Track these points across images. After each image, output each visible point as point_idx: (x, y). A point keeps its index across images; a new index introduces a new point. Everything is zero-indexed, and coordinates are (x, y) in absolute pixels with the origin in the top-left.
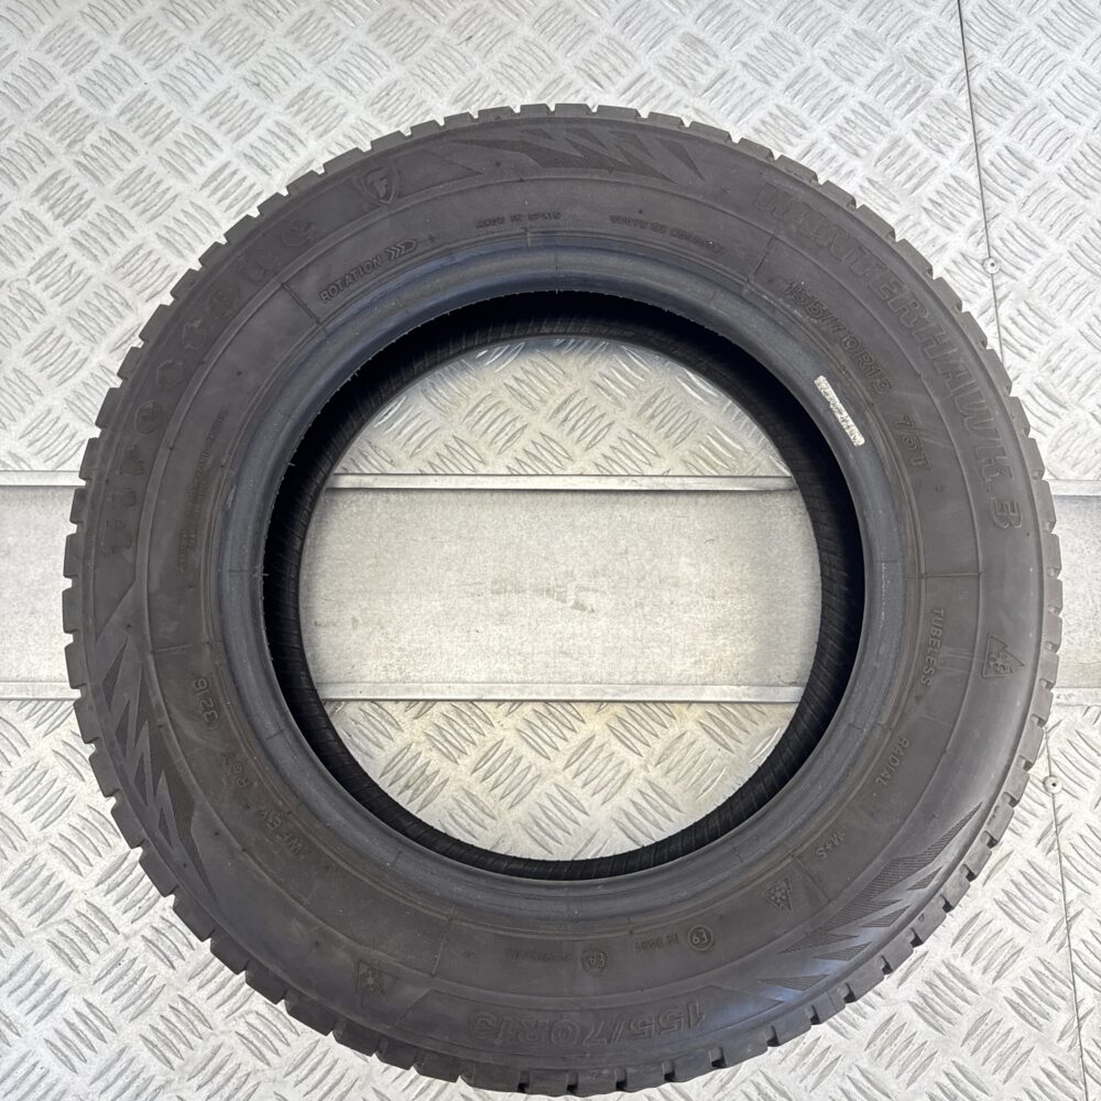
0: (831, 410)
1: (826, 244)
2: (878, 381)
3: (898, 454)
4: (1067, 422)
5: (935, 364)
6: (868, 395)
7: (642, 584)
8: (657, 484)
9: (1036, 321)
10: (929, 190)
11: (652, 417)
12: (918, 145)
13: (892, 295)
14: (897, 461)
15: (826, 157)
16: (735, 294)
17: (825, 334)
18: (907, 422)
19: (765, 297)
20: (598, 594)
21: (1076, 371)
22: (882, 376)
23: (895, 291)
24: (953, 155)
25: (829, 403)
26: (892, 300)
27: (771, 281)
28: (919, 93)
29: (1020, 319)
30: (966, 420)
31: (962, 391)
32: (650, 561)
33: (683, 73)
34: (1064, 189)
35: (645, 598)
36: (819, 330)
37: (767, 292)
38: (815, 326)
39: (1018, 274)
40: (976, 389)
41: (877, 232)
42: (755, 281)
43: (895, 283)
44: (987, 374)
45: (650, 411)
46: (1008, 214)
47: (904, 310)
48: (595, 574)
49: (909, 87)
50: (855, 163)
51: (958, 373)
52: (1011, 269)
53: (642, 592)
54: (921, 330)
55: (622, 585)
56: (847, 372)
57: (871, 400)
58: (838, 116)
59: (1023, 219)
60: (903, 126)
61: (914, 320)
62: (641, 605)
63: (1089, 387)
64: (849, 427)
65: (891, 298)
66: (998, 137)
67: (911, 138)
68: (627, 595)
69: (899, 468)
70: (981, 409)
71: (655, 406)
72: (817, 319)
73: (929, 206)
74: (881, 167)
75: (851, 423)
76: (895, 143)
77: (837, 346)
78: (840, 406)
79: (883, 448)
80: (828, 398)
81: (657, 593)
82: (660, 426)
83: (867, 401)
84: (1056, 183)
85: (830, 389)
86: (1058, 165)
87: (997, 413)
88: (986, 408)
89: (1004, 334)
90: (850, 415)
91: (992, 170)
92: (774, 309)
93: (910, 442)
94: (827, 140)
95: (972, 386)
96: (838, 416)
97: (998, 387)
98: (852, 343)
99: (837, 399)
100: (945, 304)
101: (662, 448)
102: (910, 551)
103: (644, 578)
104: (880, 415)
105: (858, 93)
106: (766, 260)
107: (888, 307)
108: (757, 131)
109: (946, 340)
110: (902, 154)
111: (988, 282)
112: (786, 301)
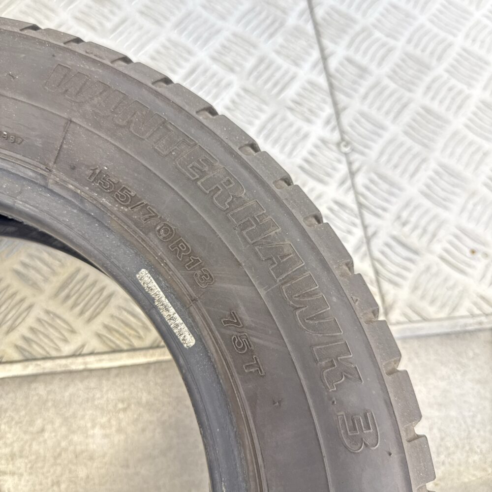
0: (156, 307)
1: (124, 123)
2: (199, 272)
3: (229, 359)
4: (422, 265)
5: (256, 248)
6: (190, 290)
7: (59, 461)
8: (60, 366)
9: (385, 186)
10: (291, 92)
11: (68, 297)
12: (279, 60)
13: (203, 174)
14: (229, 368)
15: (208, 74)
16: (40, 186)
17: (136, 224)
18: (233, 320)
19: (71, 186)
20: (16, 477)
21: (423, 222)
22: (201, 266)
23: (206, 169)
24: (307, 66)
25: (153, 299)
26: (202, 180)
27: (73, 168)
28: (277, 25)
29: (372, 186)
30: (297, 313)
31: (291, 278)
32: (65, 437)
33: (94, 22)
34: (393, 86)
35: (62, 475)
36: (132, 220)
37: (72, 182)
38: (126, 215)
39: (366, 151)
40: (307, 274)
41: (187, 108)
42: (57, 169)
43: (205, 160)
44: (318, 253)
45: (66, 291)
46: (353, 106)
47: (217, 189)
48: (12, 457)
49: (268, 22)
50: (232, 77)
51: (282, 257)
52: (361, 148)
53: (59, 469)
54: (236, 211)
55: (39, 465)
56: (166, 264)
57: (194, 295)
58: (216, 43)
59: (365, 108)
60: (267, 48)
61: (229, 200)
62: (58, 483)
63: (434, 235)
64: (177, 326)
65: (201, 177)
66: (339, 52)
67: (273, 56)
68: (43, 474)
69: (232, 376)
70: (314, 298)
71: (71, 286)
72: (127, 206)
73: (292, 105)
74: (252, 79)
75: (179, 320)
76: (261, 60)
77: (151, 235)
78: (166, 302)
79: (213, 350)
80: (152, 293)
81: (73, 468)
82: (75, 305)
83: (191, 297)
84: (386, 81)
85: (155, 283)
86: (386, 68)
87: (334, 299)
88: (319, 296)
89: (362, 200)
90: (177, 311)
91: (338, 75)
92: (82, 199)
93: (239, 344)
94: (208, 61)
95: (301, 271)
96: (165, 314)
97: (334, 267)
98: (166, 231)
99: (161, 293)
100: (265, 179)
101: (78, 324)
102: (252, 484)
103: (60, 455)
104: (204, 310)
105: (230, 27)
106: (65, 146)
107: (199, 187)
108: (153, 58)
109: (267, 219)
110: (268, 67)
111: (344, 159)
112: (91, 189)
